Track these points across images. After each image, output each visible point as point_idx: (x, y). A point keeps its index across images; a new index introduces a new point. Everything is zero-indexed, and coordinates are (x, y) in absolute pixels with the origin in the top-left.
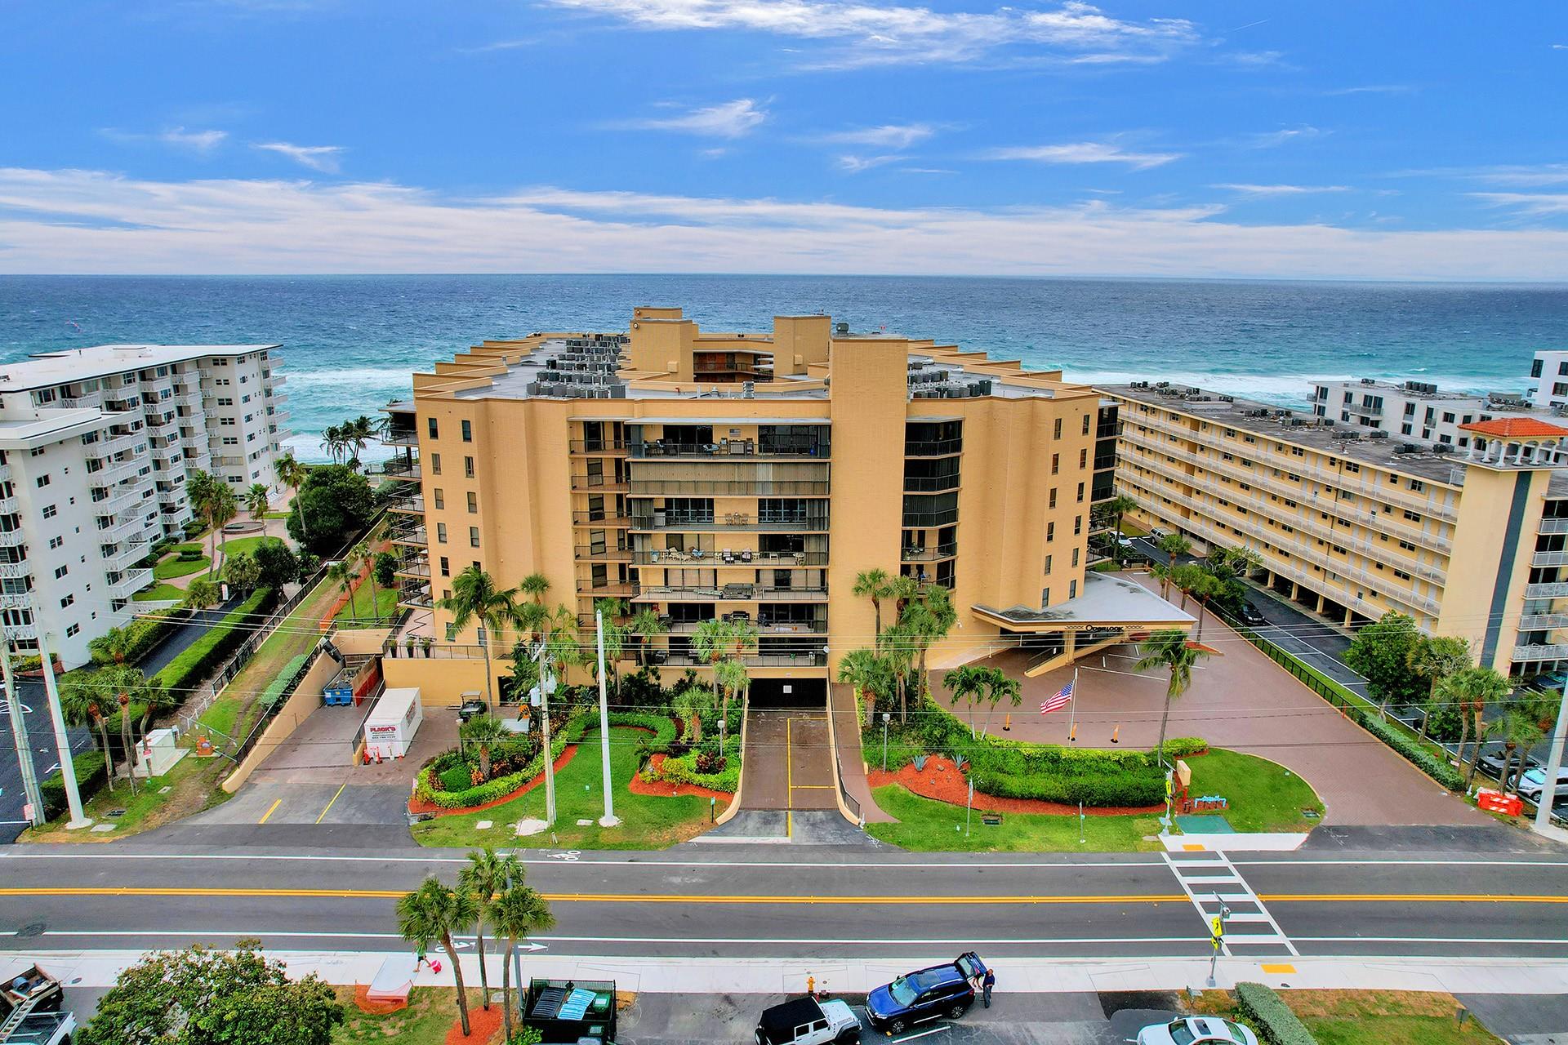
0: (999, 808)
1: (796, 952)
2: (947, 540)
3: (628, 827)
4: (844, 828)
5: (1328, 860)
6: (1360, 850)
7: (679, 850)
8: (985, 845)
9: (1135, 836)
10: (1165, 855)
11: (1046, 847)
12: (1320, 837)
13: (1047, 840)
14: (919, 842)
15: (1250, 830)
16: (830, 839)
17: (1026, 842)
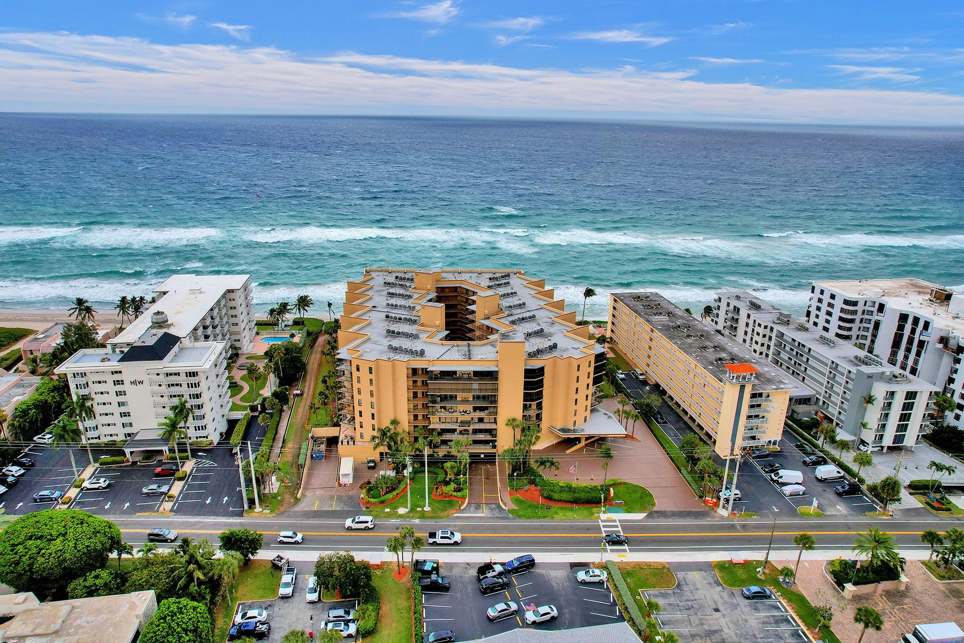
0: (551, 504)
1: (487, 551)
2: (539, 406)
3: (433, 510)
4: (501, 511)
5: (651, 523)
6: (661, 519)
7: (450, 519)
8: (544, 517)
9: (592, 514)
10: (600, 521)
11: (564, 518)
12: (651, 515)
13: (565, 515)
14: (525, 516)
15: (629, 512)
16: (497, 515)
17: (558, 516)
